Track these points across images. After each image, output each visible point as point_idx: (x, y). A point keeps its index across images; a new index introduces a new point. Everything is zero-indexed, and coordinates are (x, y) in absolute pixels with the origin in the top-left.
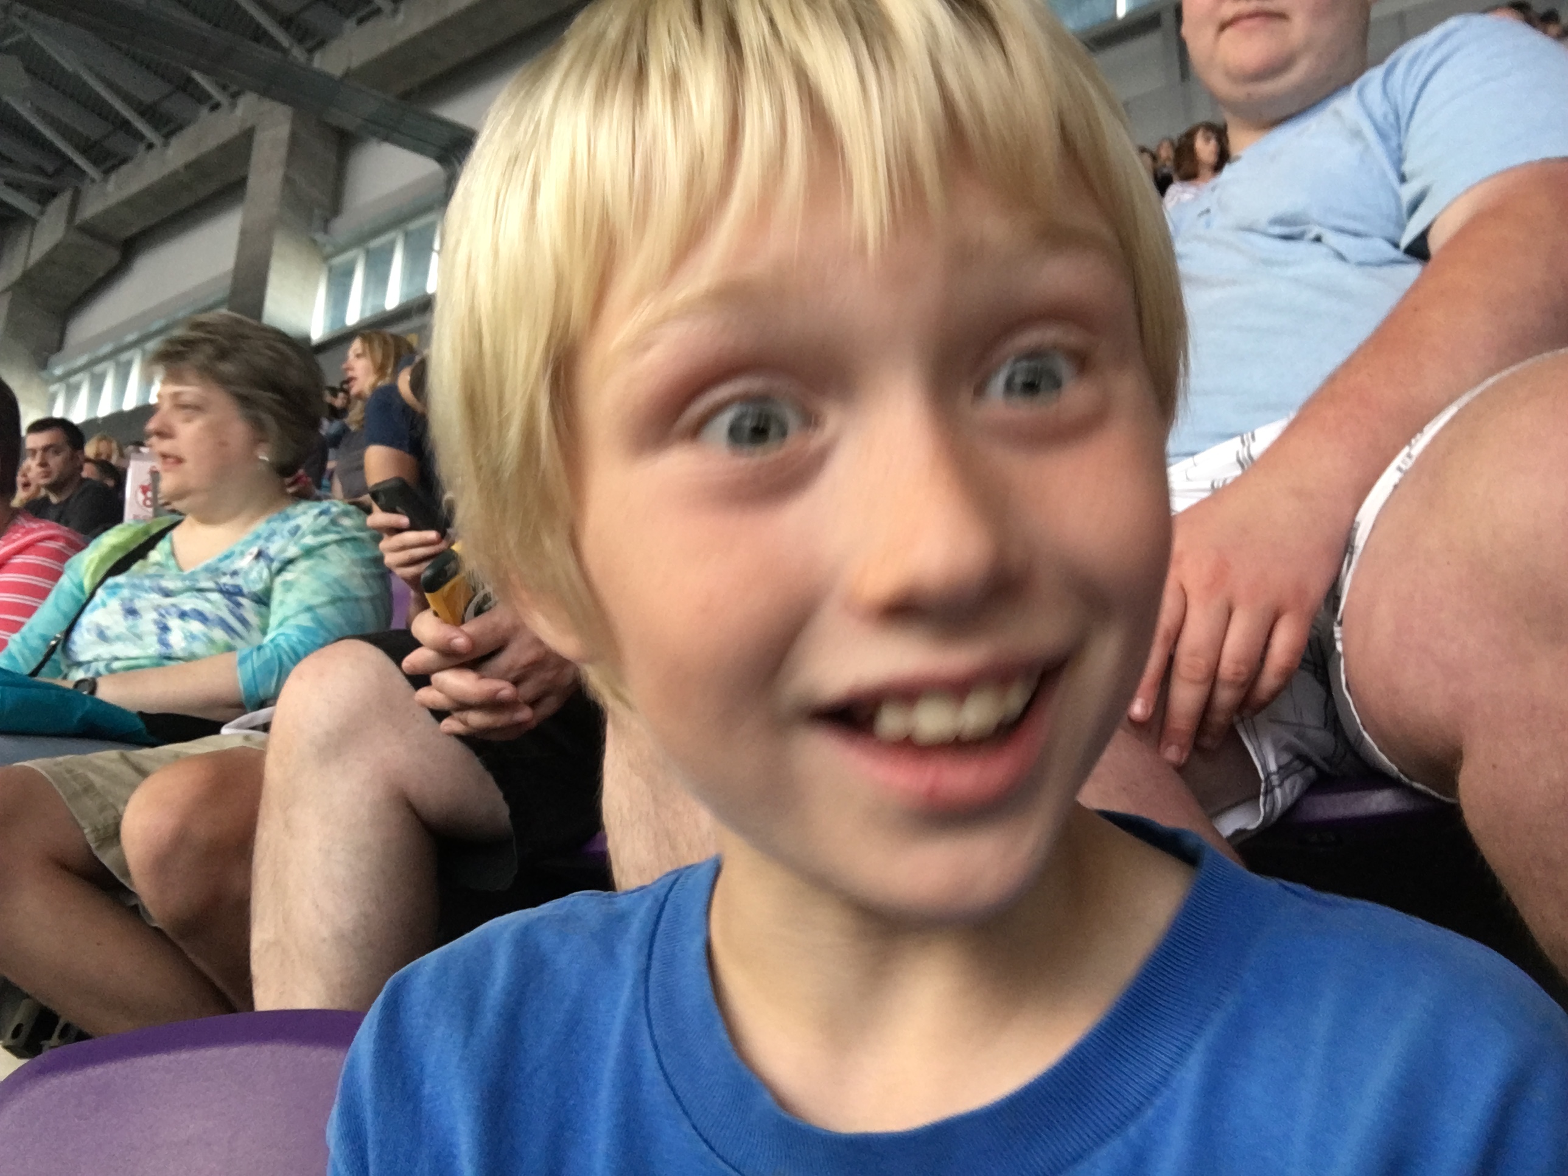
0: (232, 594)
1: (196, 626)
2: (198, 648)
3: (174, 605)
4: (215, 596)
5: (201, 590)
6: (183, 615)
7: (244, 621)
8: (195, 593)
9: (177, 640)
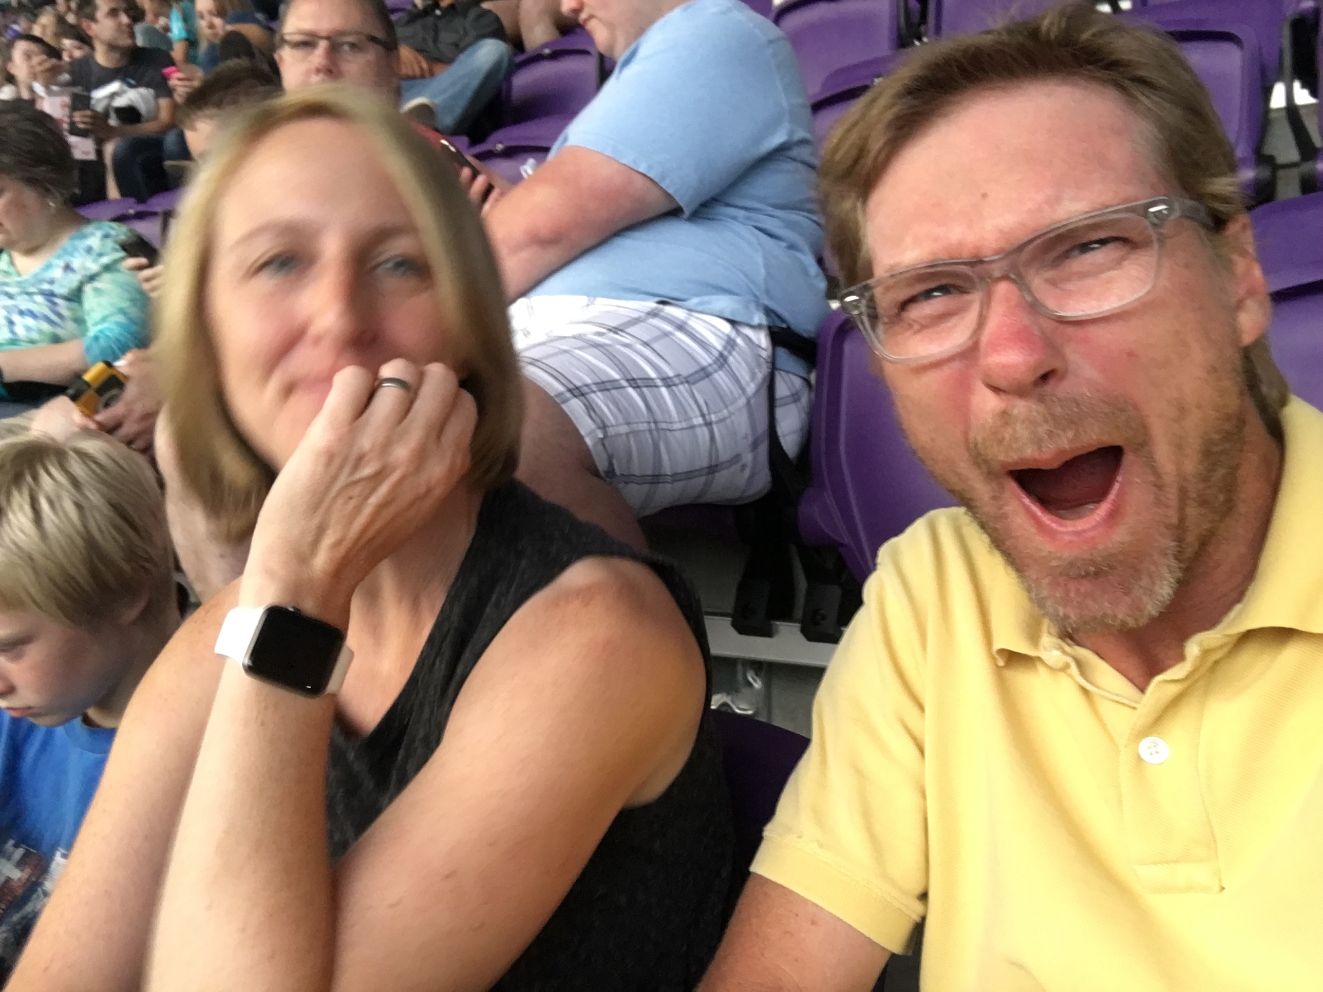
0: (50, 296)
1: (30, 321)
2: (35, 336)
3: (16, 306)
4: (39, 299)
5: (29, 294)
6: (21, 313)
7: (60, 316)
8: (26, 297)
9: (20, 331)
